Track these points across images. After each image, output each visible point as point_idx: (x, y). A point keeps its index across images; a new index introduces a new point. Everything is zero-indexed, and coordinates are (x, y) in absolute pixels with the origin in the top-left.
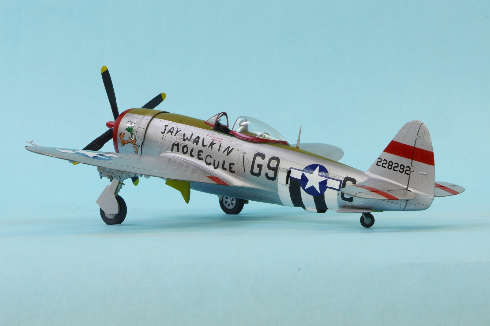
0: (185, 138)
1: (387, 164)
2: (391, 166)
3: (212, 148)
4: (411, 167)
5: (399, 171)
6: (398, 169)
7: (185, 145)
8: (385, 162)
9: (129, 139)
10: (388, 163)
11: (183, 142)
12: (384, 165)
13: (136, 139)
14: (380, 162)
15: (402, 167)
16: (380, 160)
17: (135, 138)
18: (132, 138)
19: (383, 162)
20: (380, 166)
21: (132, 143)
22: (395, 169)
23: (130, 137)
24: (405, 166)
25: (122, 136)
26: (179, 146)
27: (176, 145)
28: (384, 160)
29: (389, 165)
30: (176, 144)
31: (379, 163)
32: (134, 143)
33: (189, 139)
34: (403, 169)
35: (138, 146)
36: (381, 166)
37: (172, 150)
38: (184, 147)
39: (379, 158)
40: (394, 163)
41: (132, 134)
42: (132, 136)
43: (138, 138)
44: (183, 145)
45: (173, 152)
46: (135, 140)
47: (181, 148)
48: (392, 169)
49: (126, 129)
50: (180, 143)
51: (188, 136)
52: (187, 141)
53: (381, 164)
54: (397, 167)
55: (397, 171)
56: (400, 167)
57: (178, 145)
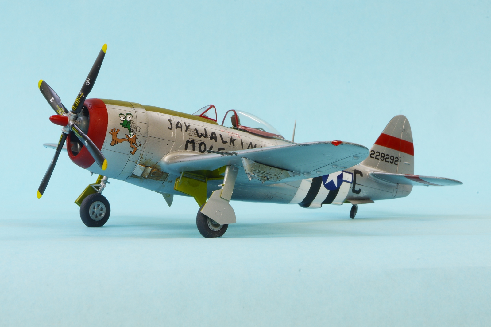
0: (200, 135)
1: (380, 156)
2: (383, 157)
3: (234, 145)
4: (399, 158)
5: (390, 162)
6: (389, 160)
7: (201, 142)
8: (378, 154)
9: (125, 137)
10: (380, 154)
11: (198, 138)
12: (377, 157)
13: (137, 137)
14: (373, 154)
15: (392, 158)
16: (373, 152)
17: (135, 135)
18: (131, 135)
19: (376, 154)
20: (373, 158)
21: (130, 142)
22: (387, 160)
23: (128, 134)
24: (395, 157)
25: (114, 133)
26: (195, 144)
27: (191, 143)
28: (377, 152)
29: (382, 157)
30: (190, 141)
31: (372, 156)
32: (132, 142)
33: (204, 135)
34: (393, 160)
35: (138, 145)
36: (375, 158)
37: (186, 149)
38: (201, 145)
39: (372, 151)
40: (385, 155)
41: (130, 130)
42: (130, 133)
43: (140, 135)
44: (199, 142)
45: (187, 150)
46: (135, 138)
47: (197, 145)
48: (385, 160)
49: (121, 124)
50: (195, 140)
51: (201, 131)
52: (202, 137)
53: (374, 156)
54: (388, 158)
55: (388, 162)
56: (391, 158)
57: (193, 142)
